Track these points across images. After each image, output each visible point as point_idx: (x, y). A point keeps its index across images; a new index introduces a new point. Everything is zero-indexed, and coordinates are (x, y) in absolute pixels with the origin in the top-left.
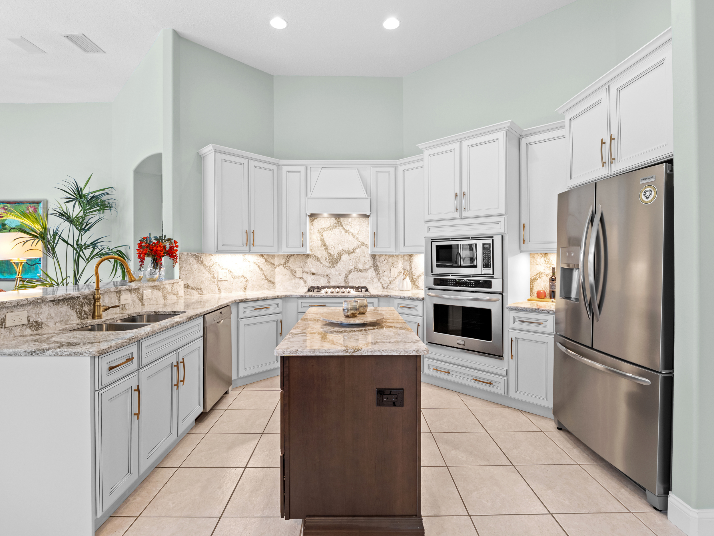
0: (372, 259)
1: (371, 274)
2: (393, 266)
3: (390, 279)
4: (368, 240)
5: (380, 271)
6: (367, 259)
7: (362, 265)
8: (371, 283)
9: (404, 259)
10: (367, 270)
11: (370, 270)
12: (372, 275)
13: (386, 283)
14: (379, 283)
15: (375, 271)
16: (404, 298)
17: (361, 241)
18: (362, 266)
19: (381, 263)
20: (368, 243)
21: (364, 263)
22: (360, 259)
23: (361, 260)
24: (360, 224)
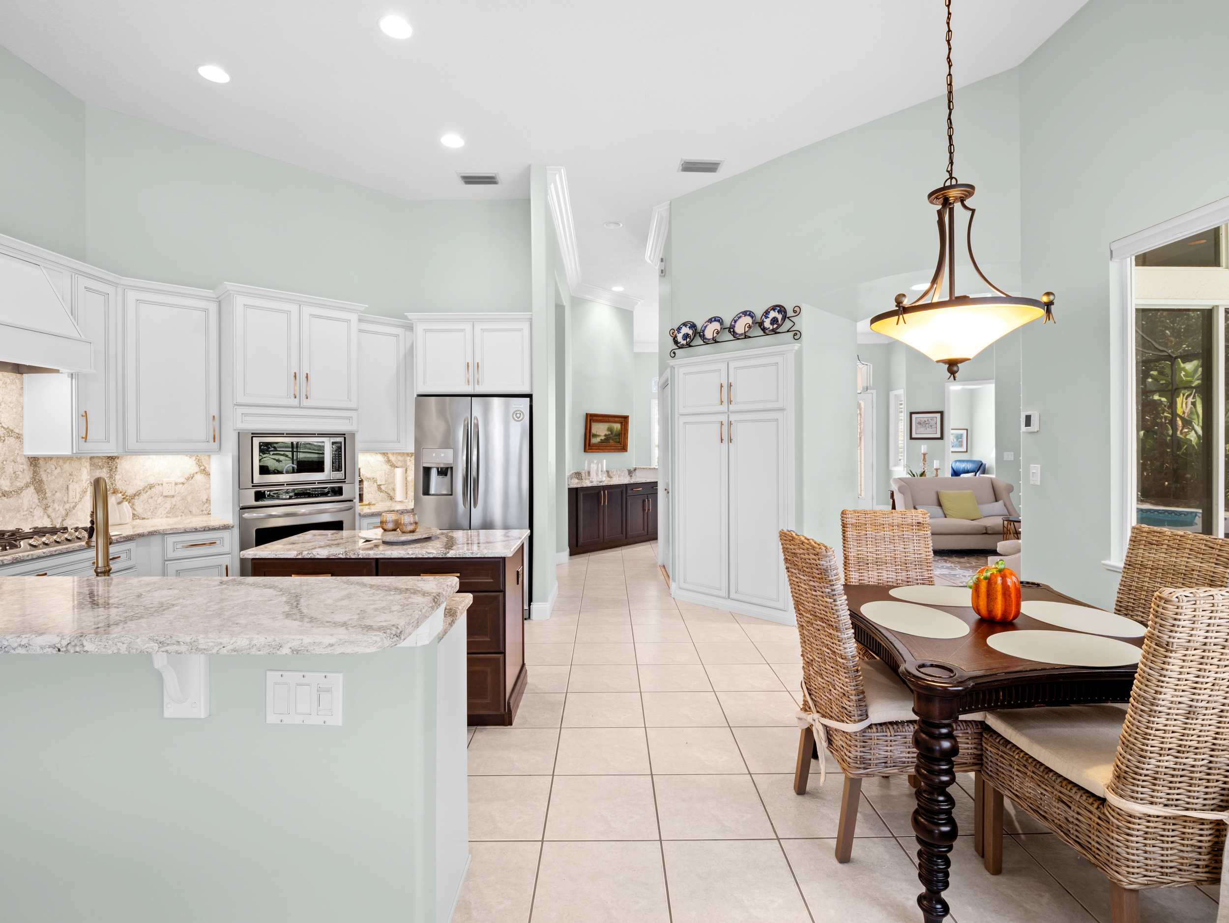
0: (31, 466)
1: (29, 501)
2: (71, 480)
3: (67, 506)
4: (21, 425)
5: (47, 491)
6: (21, 467)
7: (9, 480)
8: (29, 520)
9: (91, 465)
10: (19, 491)
11: (27, 490)
12: (31, 503)
13: (59, 517)
14: (46, 517)
15: (37, 493)
16: (194, 530)
17: (6, 427)
18: (8, 483)
19: (49, 475)
20: (21, 432)
21: (14, 476)
22: (4, 468)
23: (6, 469)
24: (4, 386)
